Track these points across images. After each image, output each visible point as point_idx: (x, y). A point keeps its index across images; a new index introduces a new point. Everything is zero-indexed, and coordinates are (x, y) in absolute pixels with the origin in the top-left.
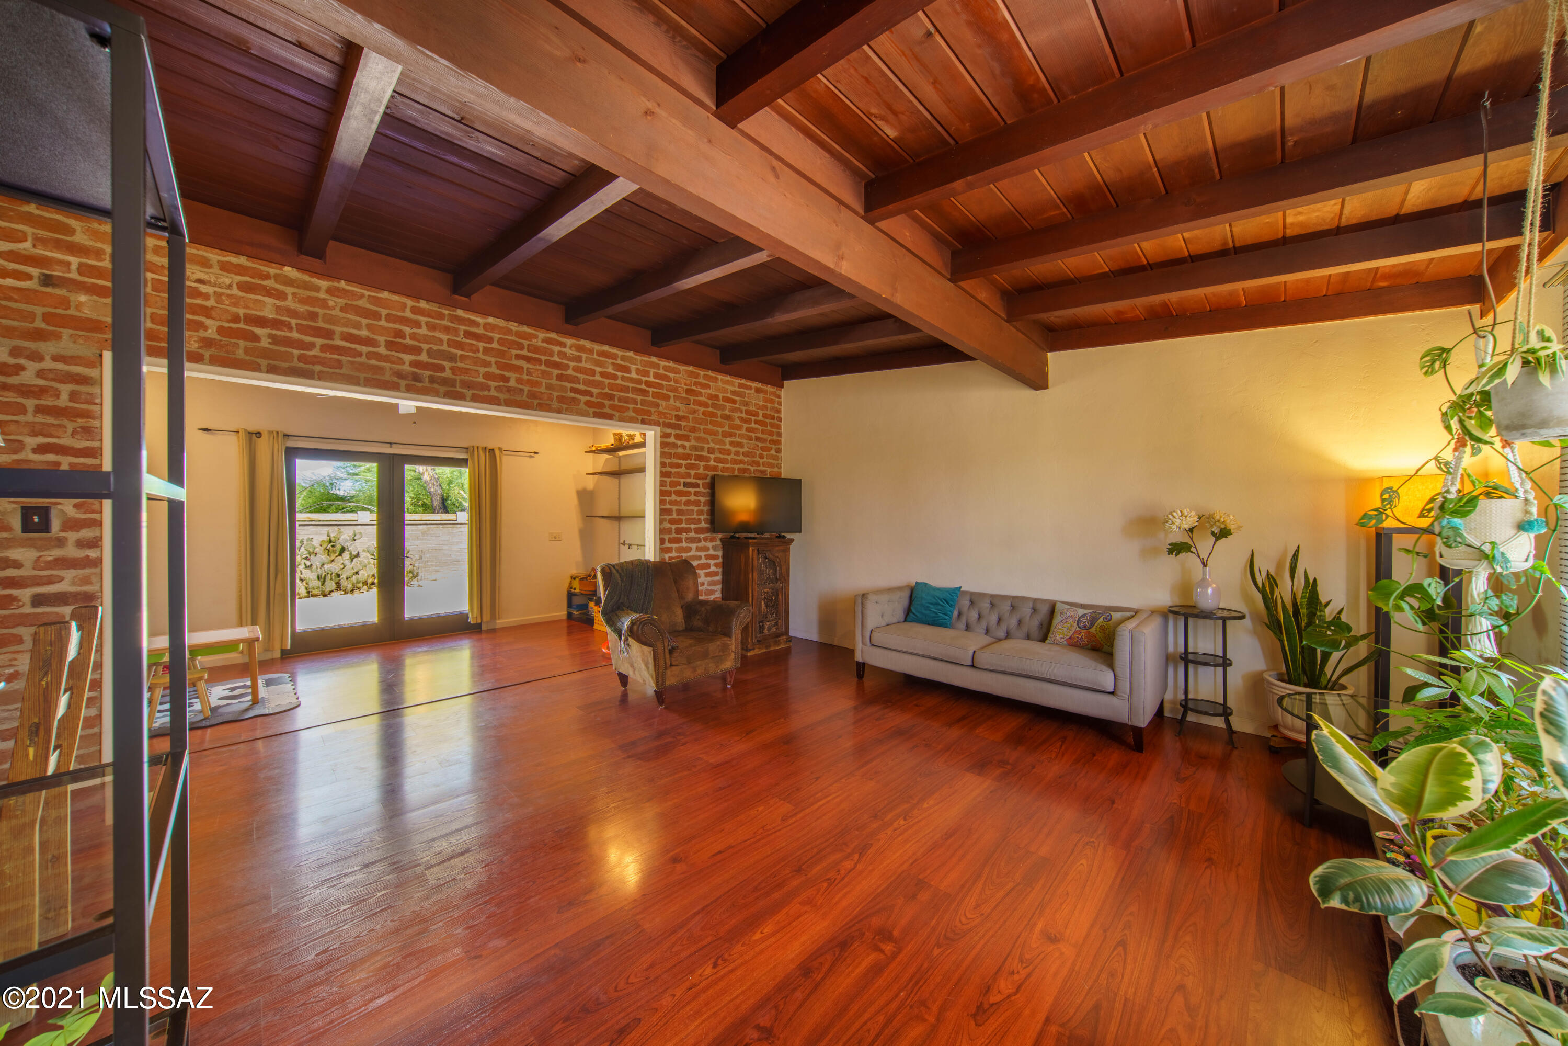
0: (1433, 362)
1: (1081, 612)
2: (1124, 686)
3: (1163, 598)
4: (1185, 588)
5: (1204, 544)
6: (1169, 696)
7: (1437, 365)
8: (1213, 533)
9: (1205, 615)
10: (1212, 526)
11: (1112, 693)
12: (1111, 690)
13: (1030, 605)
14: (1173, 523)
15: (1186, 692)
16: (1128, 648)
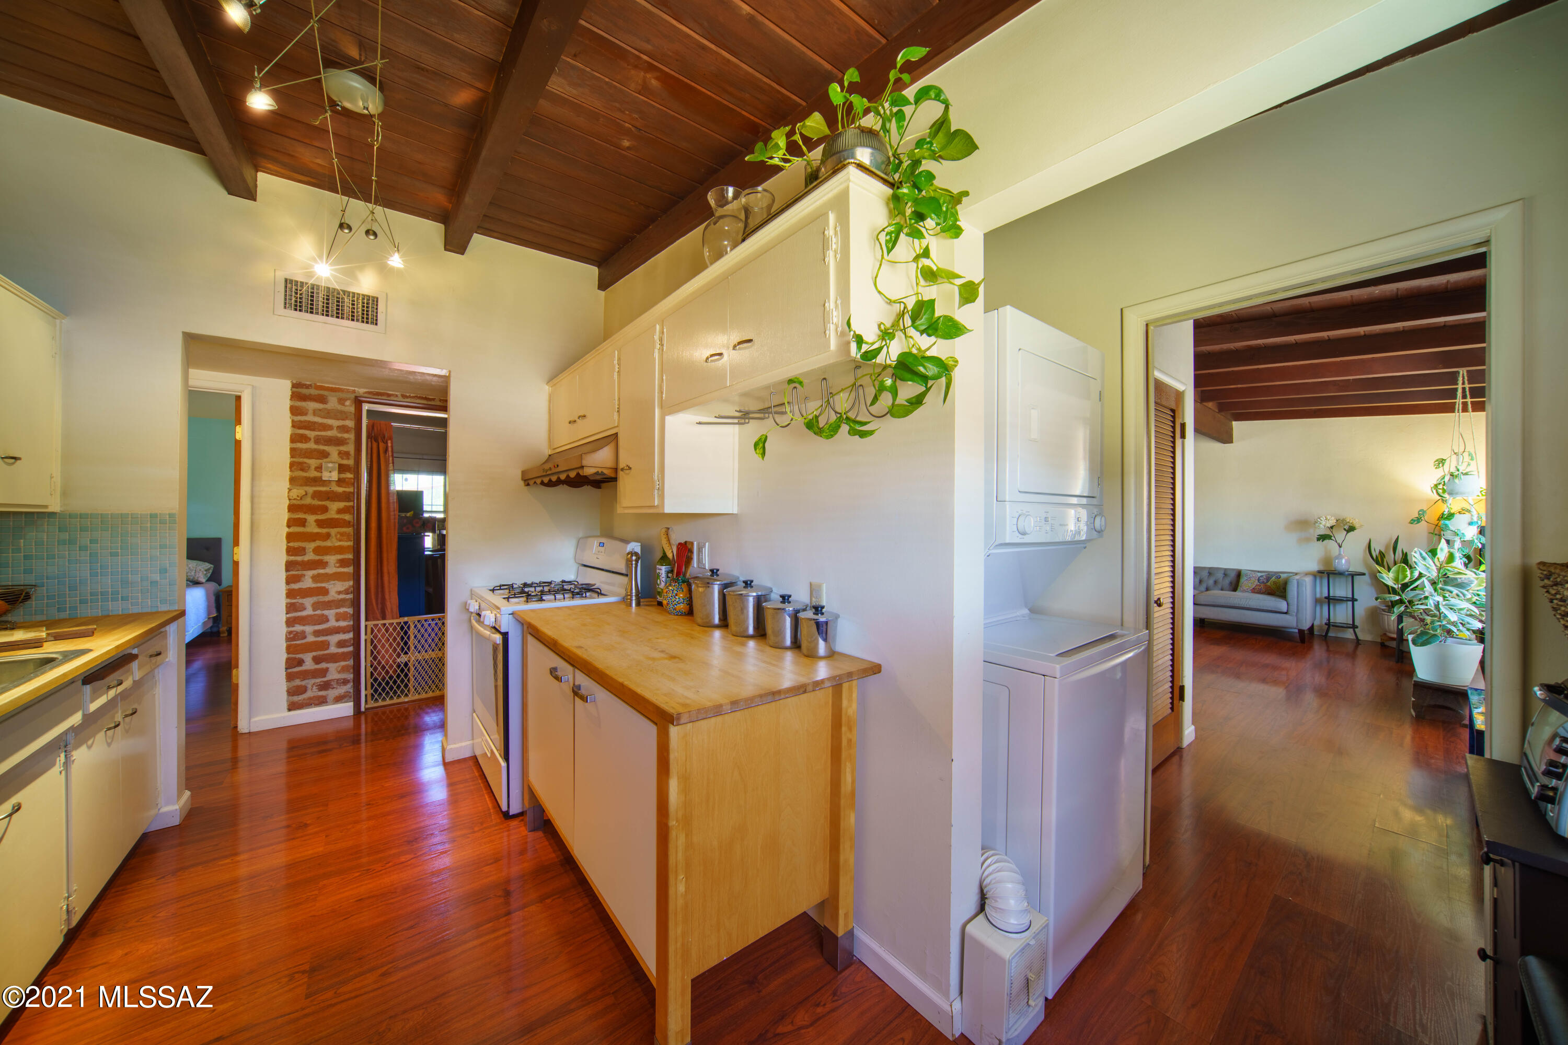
0: (1439, 464)
1: (1259, 574)
2: (1293, 608)
3: (1314, 567)
4: (1327, 560)
5: (1340, 535)
6: (1317, 623)
7: (1441, 465)
8: (1345, 529)
9: (1340, 574)
10: (1344, 525)
11: (1286, 613)
12: (1285, 610)
13: (1223, 572)
14: (1320, 523)
15: (1329, 619)
16: (1295, 589)
